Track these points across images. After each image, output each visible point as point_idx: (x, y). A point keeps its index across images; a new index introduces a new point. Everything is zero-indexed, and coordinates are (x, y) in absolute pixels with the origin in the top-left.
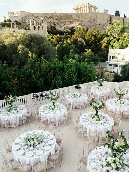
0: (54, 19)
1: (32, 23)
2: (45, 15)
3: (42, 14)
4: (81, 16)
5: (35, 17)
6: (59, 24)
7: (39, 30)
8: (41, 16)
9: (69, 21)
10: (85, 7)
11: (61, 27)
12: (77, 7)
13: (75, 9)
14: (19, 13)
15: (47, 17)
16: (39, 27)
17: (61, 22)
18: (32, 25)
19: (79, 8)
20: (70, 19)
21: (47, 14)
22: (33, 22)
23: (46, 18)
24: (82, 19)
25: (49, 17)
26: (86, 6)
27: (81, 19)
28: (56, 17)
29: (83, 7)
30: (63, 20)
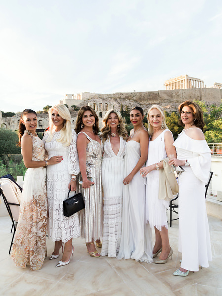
0: (131, 100)
2: (118, 96)
3: (114, 94)
4: (174, 94)
9: (155, 102)
10: (182, 81)
12: (169, 82)
13: (167, 85)
14: (81, 94)
15: (120, 98)
16: (101, 113)
17: (142, 105)
19: (173, 84)
20: (157, 99)
21: (121, 94)
23: (118, 99)
24: (177, 99)
25: (124, 99)
26: (183, 79)
27: (174, 99)
28: (135, 98)
29: (179, 82)
30: (145, 102)
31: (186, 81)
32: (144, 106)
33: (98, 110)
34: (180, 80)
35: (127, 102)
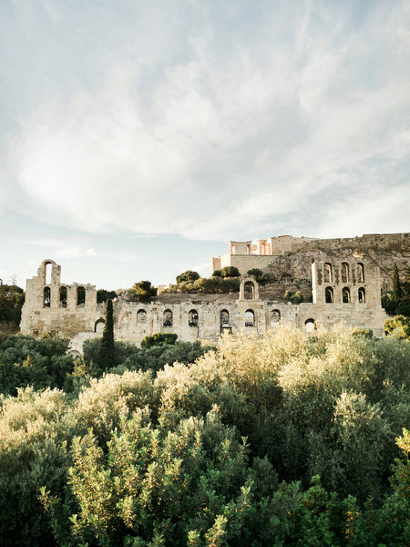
1: (319, 276)
2: (369, 244)
5: (330, 253)
7: (345, 300)
8: (353, 249)
14: (269, 241)
15: (375, 249)
16: (346, 290)
18: (319, 282)
21: (378, 237)
22: (322, 272)
23: (372, 253)
25: (386, 250)
33: (337, 282)
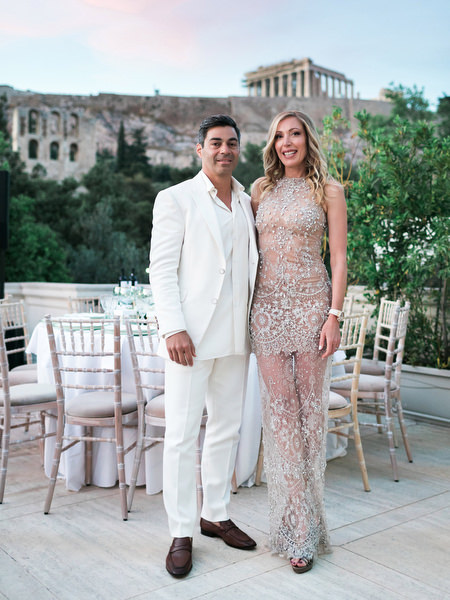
0: (148, 119)
1: (22, 126)
2: (104, 104)
3: (92, 97)
6: (168, 142)
7: (54, 157)
11: (176, 154)
12: (258, 75)
13: (252, 85)
16: (55, 145)
17: (181, 134)
18: (22, 132)
19: (268, 81)
21: (116, 98)
22: (26, 122)
23: (106, 114)
25: (124, 112)
26: (298, 70)
28: (157, 114)
29: (285, 77)
30: (189, 127)
31: (307, 75)
32: (186, 138)
33: (45, 134)
34: (289, 73)
35: (133, 123)
